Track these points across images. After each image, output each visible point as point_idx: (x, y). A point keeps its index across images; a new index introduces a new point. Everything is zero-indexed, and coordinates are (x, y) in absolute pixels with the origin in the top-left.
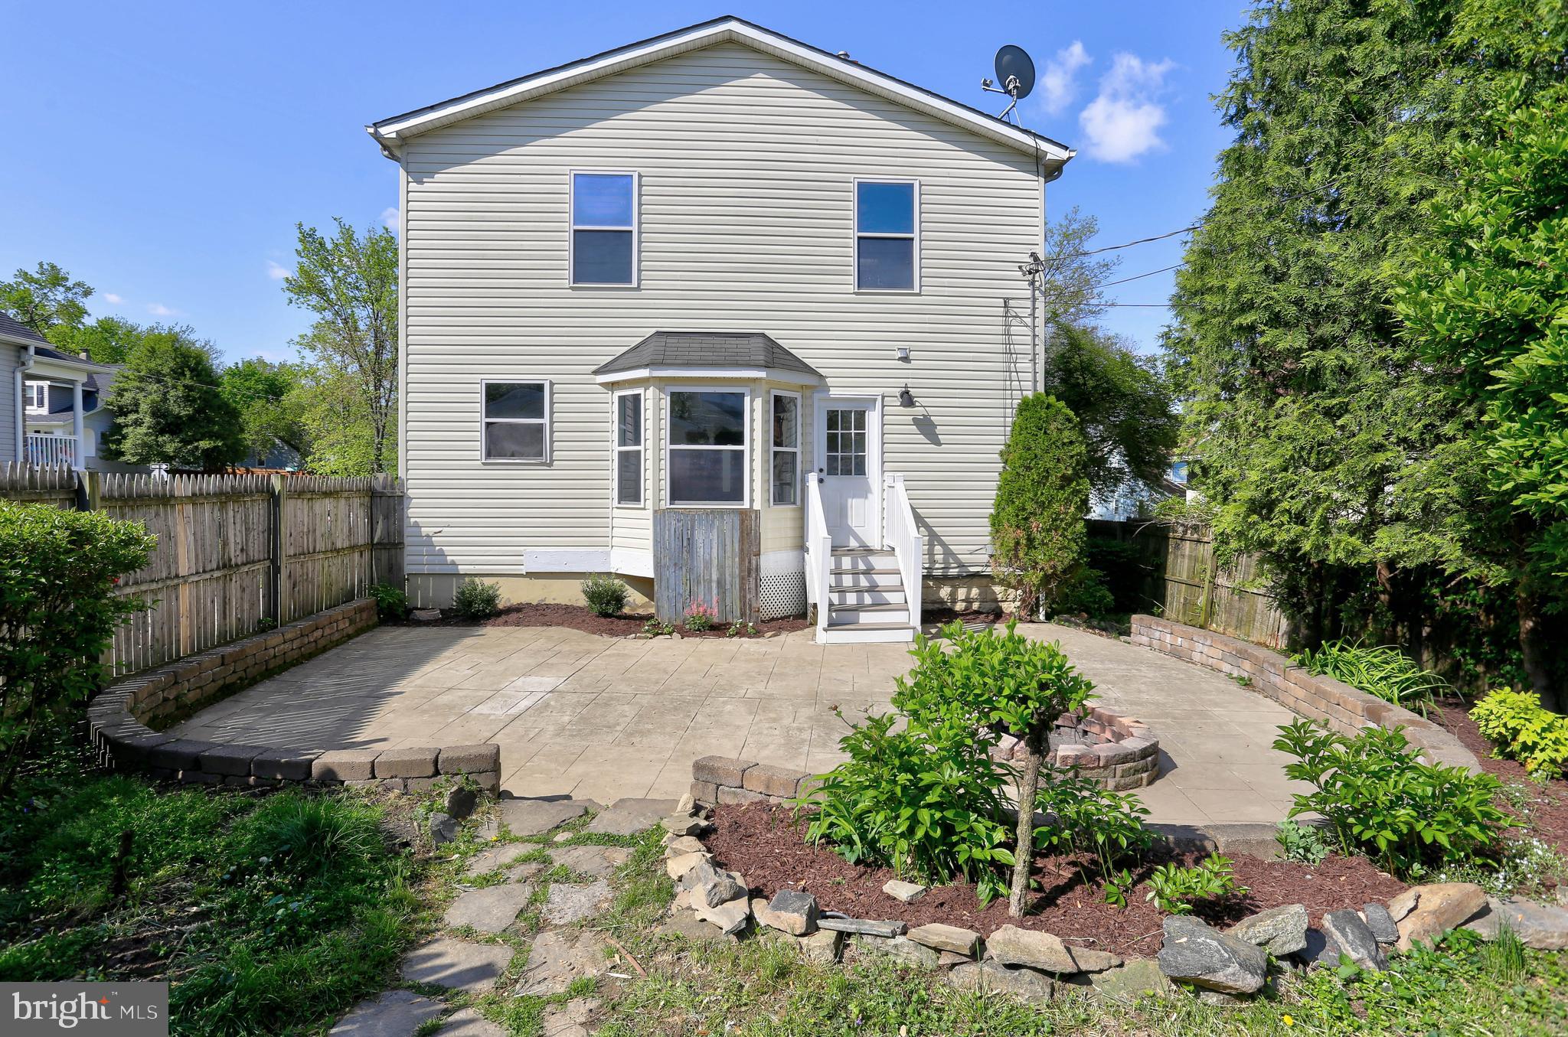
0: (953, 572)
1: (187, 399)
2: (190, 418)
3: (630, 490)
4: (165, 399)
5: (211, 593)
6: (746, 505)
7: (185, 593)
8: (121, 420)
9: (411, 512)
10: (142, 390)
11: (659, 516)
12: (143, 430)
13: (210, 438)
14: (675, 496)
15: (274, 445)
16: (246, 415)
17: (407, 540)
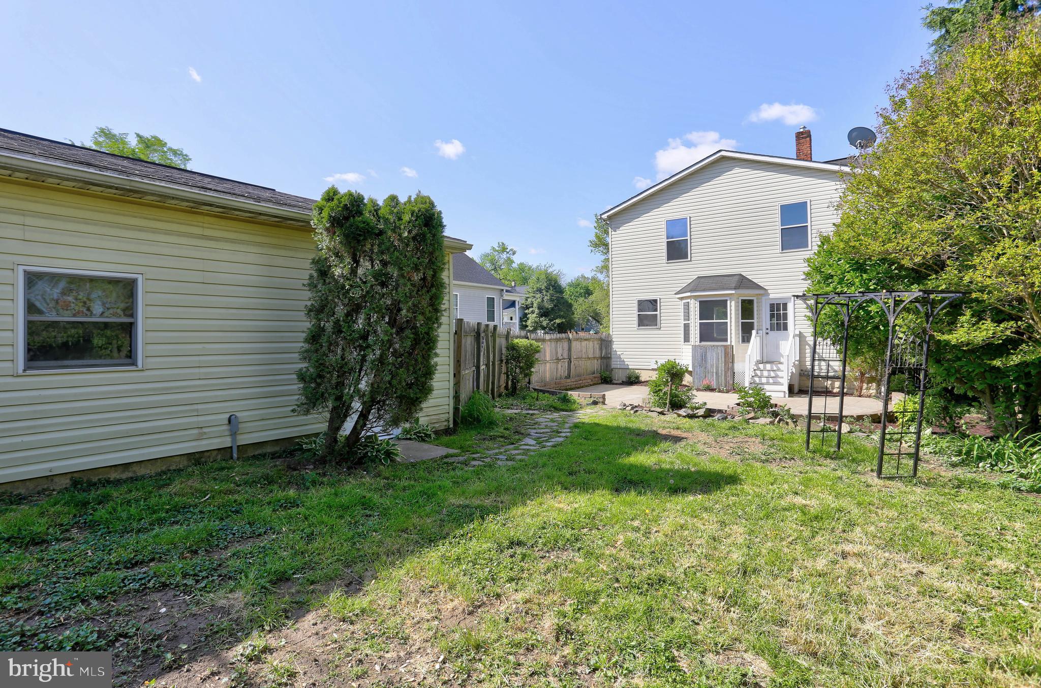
0: (831, 374)
1: (551, 300)
2: (552, 309)
3: (687, 339)
4: (543, 301)
5: (554, 366)
6: (729, 343)
7: (548, 365)
8: (526, 311)
9: (614, 346)
10: (534, 297)
11: (695, 348)
12: (534, 315)
13: (560, 318)
14: (701, 340)
15: (588, 320)
16: (575, 306)
17: (613, 356)
